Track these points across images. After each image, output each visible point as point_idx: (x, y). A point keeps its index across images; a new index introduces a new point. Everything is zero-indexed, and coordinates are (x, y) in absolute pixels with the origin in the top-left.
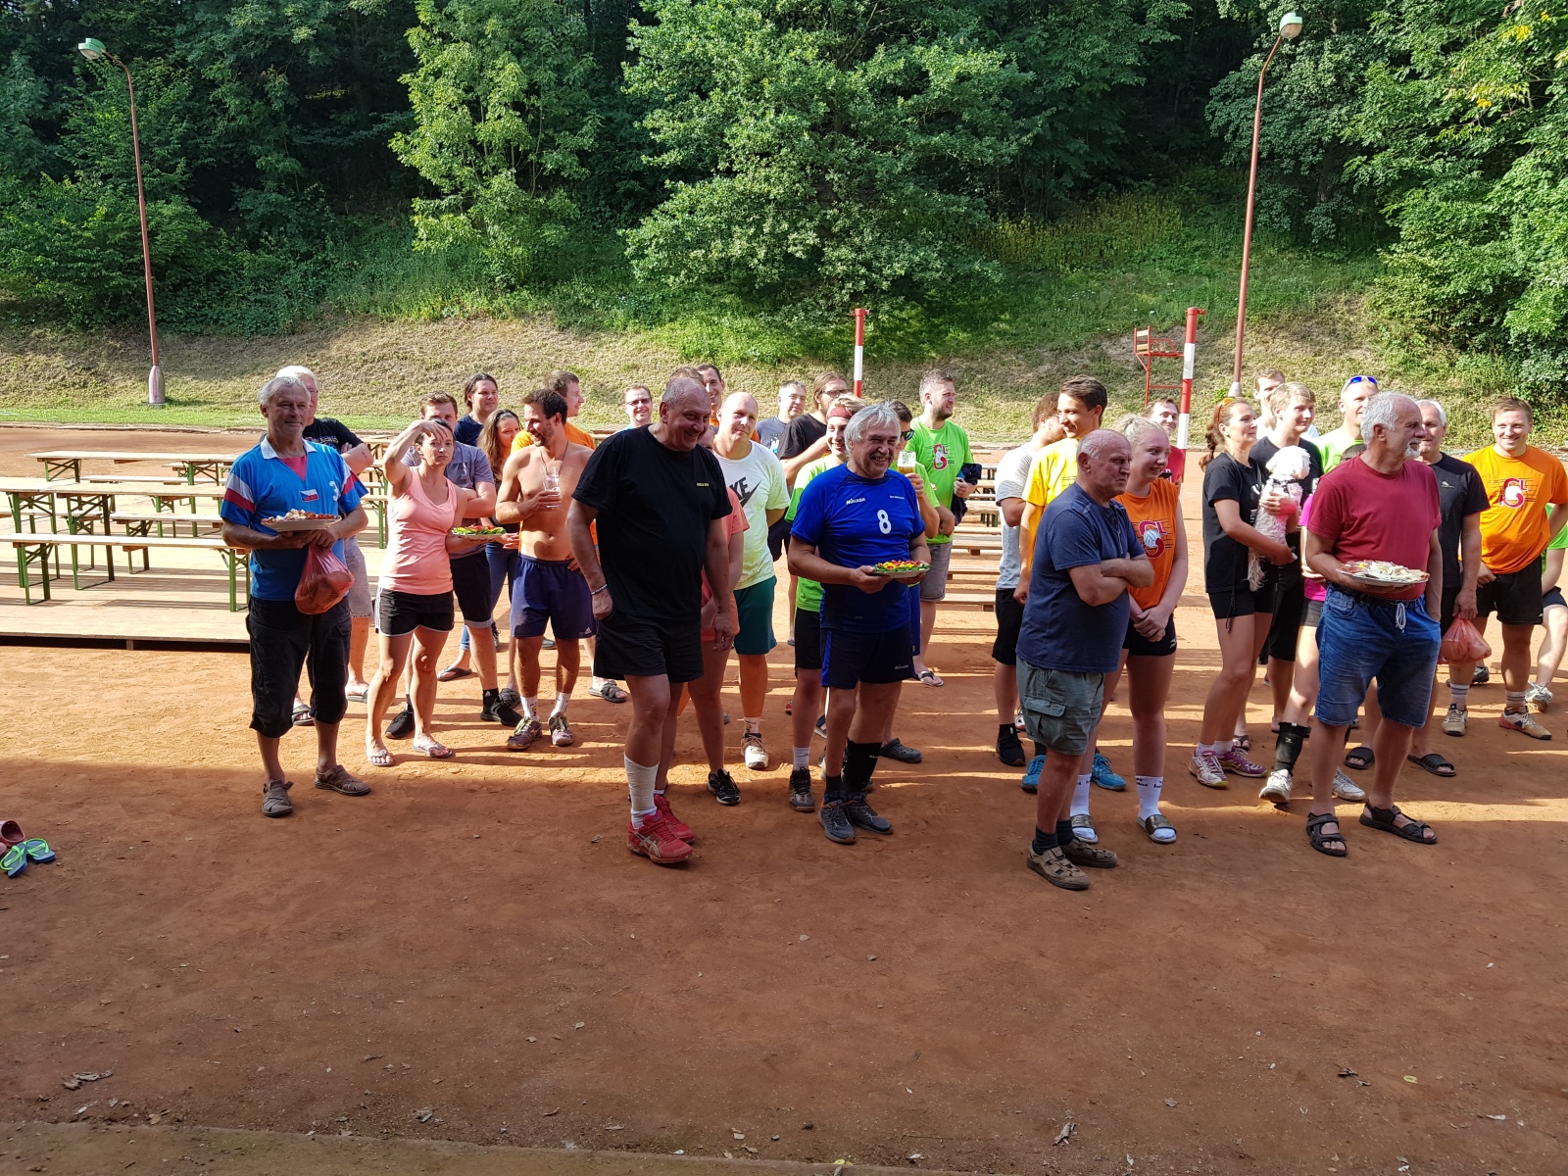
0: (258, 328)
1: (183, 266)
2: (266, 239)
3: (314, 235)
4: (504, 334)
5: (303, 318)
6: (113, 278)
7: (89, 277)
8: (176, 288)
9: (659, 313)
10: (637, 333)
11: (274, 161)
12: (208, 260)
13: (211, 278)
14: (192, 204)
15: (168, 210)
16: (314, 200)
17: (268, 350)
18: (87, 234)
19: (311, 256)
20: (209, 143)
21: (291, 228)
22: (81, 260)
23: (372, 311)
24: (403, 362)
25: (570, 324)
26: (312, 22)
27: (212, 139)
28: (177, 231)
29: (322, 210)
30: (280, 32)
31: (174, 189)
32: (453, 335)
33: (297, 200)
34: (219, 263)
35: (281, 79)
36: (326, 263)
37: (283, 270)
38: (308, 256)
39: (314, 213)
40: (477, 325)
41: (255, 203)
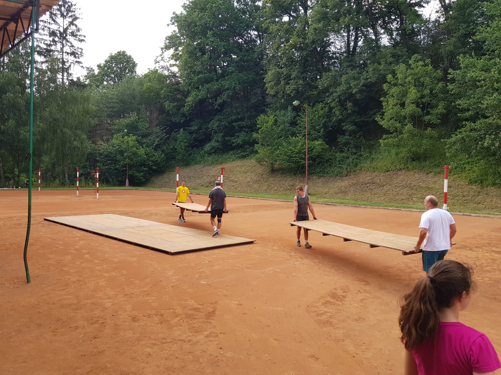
0: (338, 174)
1: (321, 158)
2: (344, 149)
3: (358, 147)
4: (407, 176)
5: (350, 171)
6: (301, 162)
7: (296, 161)
8: (318, 164)
9: (465, 168)
10: (455, 175)
11: (349, 127)
12: (327, 155)
13: (328, 161)
14: (324, 141)
15: (317, 143)
16: (360, 137)
17: (339, 181)
18: (296, 150)
19: (356, 153)
20: (330, 124)
21: (351, 146)
22: (294, 157)
23: (370, 169)
24: (373, 185)
25: (431, 172)
26: (358, 87)
27: (332, 123)
28: (319, 149)
29: (362, 140)
30: (350, 91)
31: (320, 137)
32: (391, 176)
33: (355, 137)
34: (330, 157)
35: (350, 104)
36: (361, 155)
37: (348, 158)
38: (355, 153)
39: (359, 141)
40: (400, 173)
41: (342, 139)
